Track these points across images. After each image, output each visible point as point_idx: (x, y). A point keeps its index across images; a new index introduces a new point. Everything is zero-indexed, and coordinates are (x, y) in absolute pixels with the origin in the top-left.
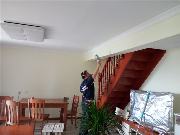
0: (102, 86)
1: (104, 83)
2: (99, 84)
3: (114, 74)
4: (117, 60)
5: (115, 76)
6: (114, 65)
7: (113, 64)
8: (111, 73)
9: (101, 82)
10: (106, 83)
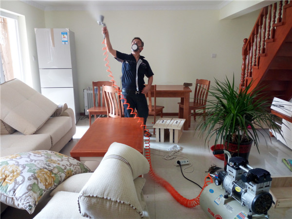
0: (250, 62)
1: (254, 57)
2: (245, 59)
3: (273, 37)
4: (281, 9)
5: (274, 41)
6: (274, 21)
7: (272, 20)
8: (266, 37)
9: (248, 56)
10: (257, 56)
